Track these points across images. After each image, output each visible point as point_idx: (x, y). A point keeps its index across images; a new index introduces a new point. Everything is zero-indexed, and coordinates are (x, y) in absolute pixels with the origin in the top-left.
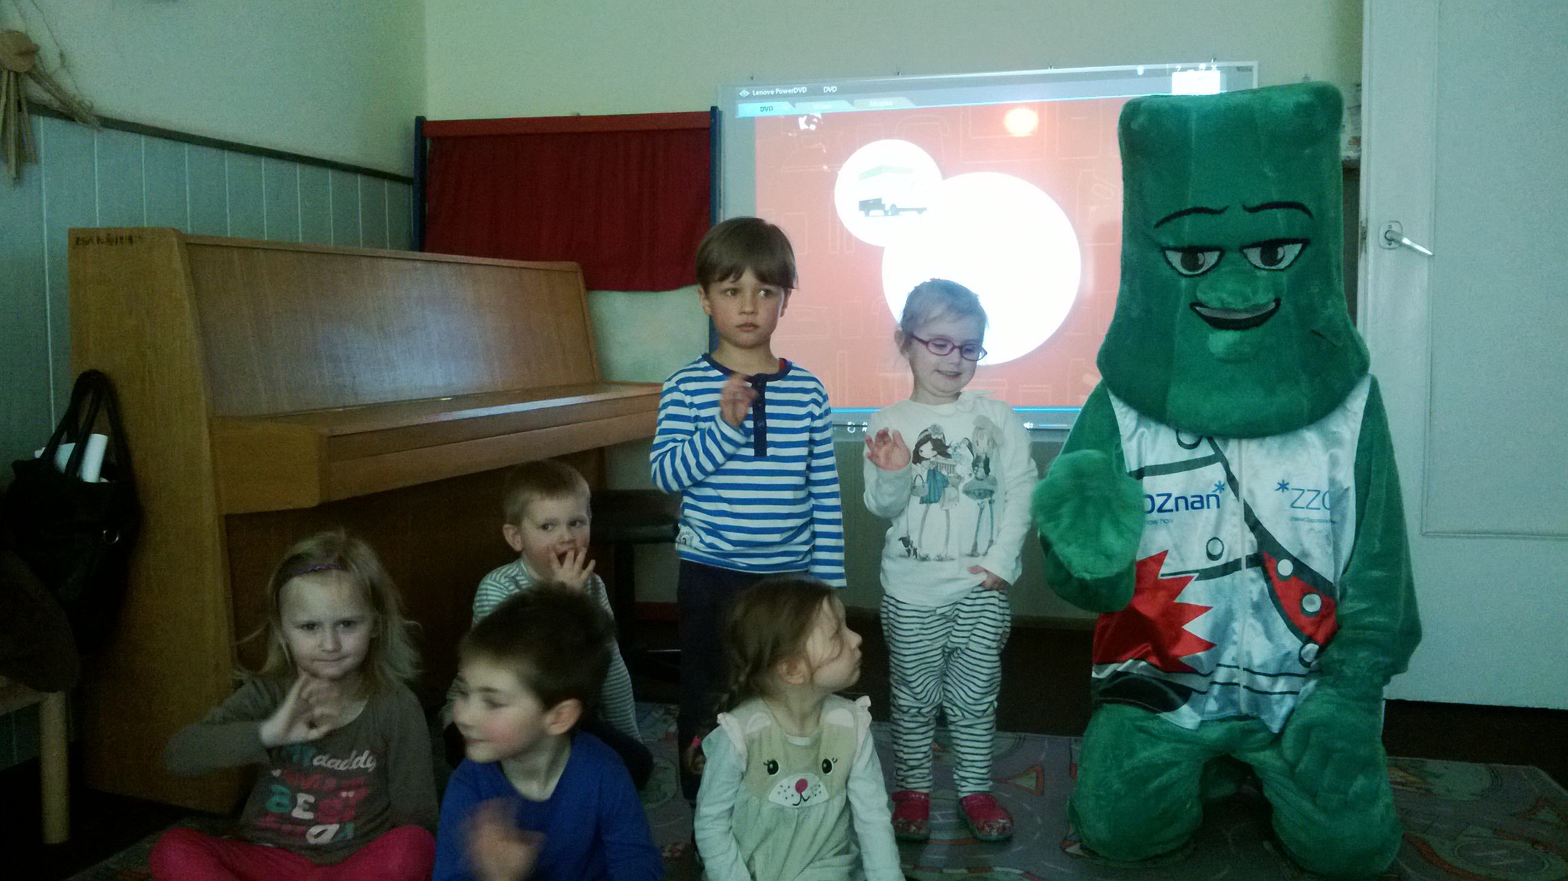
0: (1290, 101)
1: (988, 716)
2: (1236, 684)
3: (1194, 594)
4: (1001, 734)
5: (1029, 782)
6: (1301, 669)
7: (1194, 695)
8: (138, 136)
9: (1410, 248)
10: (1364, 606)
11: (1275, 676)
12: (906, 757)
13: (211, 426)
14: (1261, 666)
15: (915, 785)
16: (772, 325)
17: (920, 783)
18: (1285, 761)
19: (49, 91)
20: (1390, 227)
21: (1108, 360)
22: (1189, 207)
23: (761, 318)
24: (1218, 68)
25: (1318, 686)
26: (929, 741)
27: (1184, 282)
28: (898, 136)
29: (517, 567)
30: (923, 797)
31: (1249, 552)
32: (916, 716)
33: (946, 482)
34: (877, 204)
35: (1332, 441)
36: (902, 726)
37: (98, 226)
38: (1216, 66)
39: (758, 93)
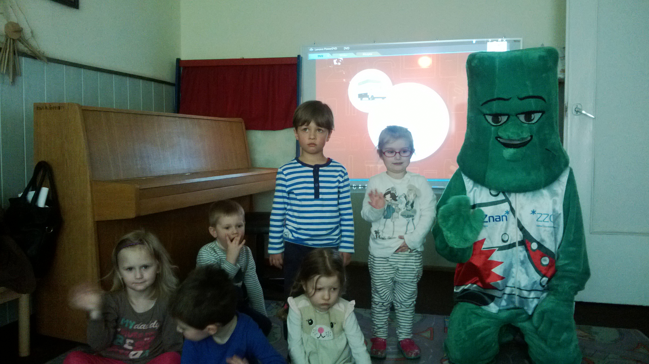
0: (536, 55)
1: (411, 307)
2: (514, 294)
3: (496, 256)
4: (416, 314)
5: (427, 334)
6: (540, 288)
7: (496, 299)
8: (62, 65)
9: (585, 115)
10: (566, 262)
11: (530, 291)
12: (377, 323)
13: (91, 185)
14: (524, 287)
15: (380, 336)
16: (323, 144)
17: (382, 334)
18: (534, 326)
19: (27, 47)
20: (577, 106)
21: (461, 160)
22: (495, 97)
23: (318, 141)
24: (506, 41)
25: (547, 296)
26: (387, 317)
27: (493, 128)
28: (375, 67)
29: (215, 243)
30: (383, 340)
31: (519, 239)
32: (381, 306)
33: (394, 211)
34: (365, 95)
35: (554, 194)
36: (376, 310)
37: (46, 102)
38: (505, 40)
39: (317, 50)
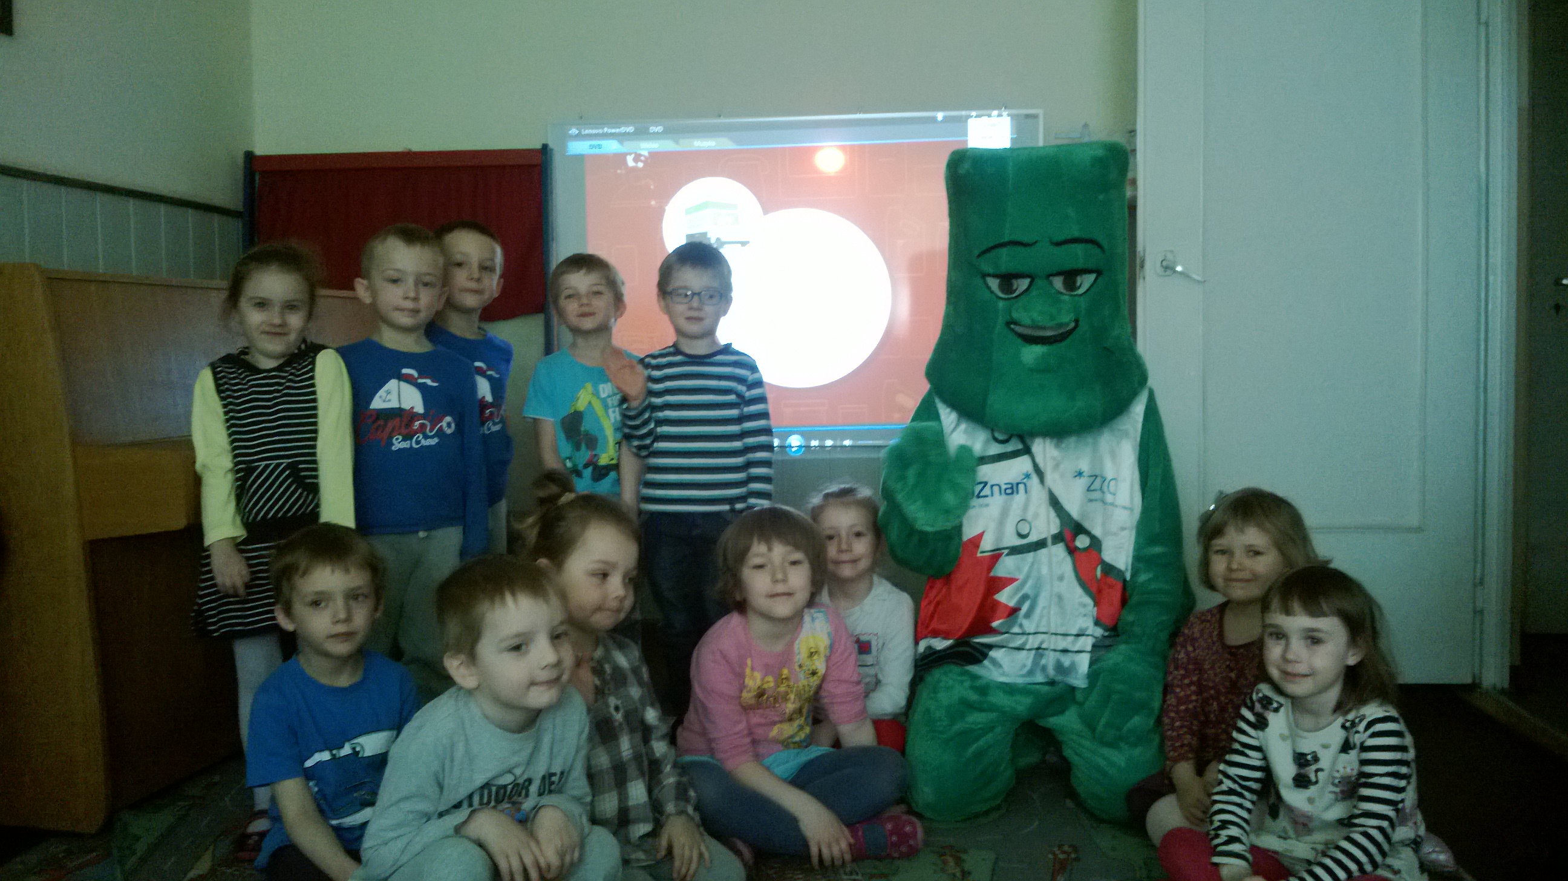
2: (1045, 649)
3: (1006, 567)
9: (1183, 275)
11: (1075, 637)
13: (74, 454)
20: (1165, 255)
21: (937, 371)
22: (1006, 239)
24: (1008, 115)
27: (1001, 304)
28: (721, 174)
31: (1053, 530)
39: (587, 132)
